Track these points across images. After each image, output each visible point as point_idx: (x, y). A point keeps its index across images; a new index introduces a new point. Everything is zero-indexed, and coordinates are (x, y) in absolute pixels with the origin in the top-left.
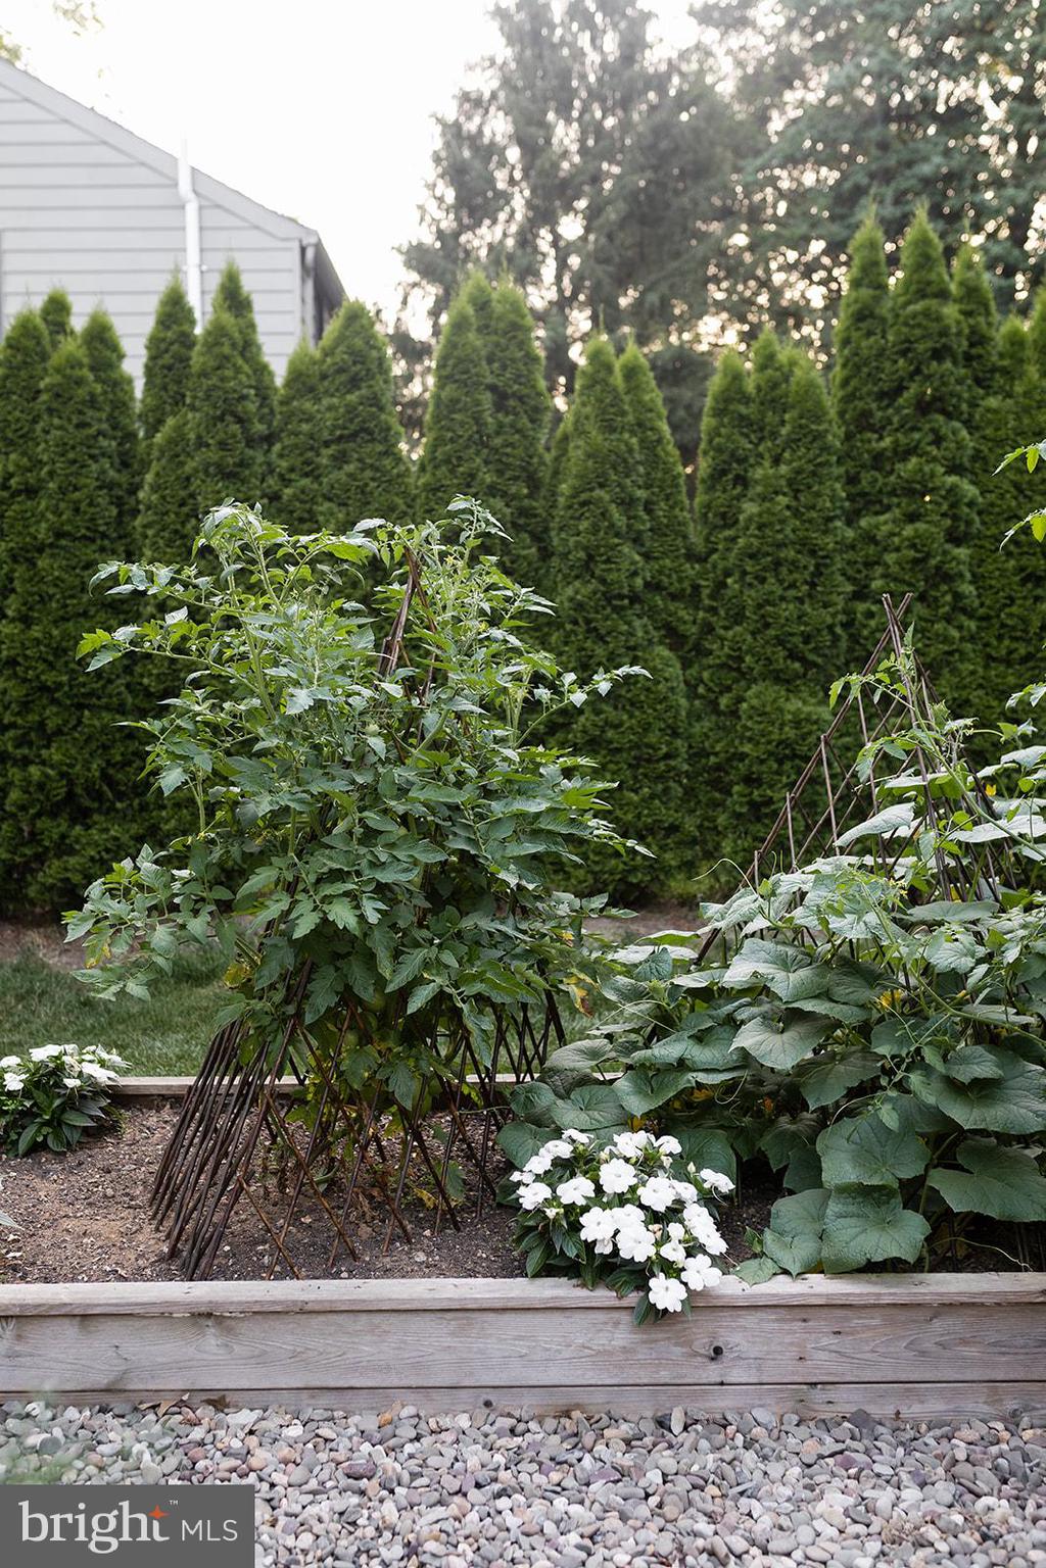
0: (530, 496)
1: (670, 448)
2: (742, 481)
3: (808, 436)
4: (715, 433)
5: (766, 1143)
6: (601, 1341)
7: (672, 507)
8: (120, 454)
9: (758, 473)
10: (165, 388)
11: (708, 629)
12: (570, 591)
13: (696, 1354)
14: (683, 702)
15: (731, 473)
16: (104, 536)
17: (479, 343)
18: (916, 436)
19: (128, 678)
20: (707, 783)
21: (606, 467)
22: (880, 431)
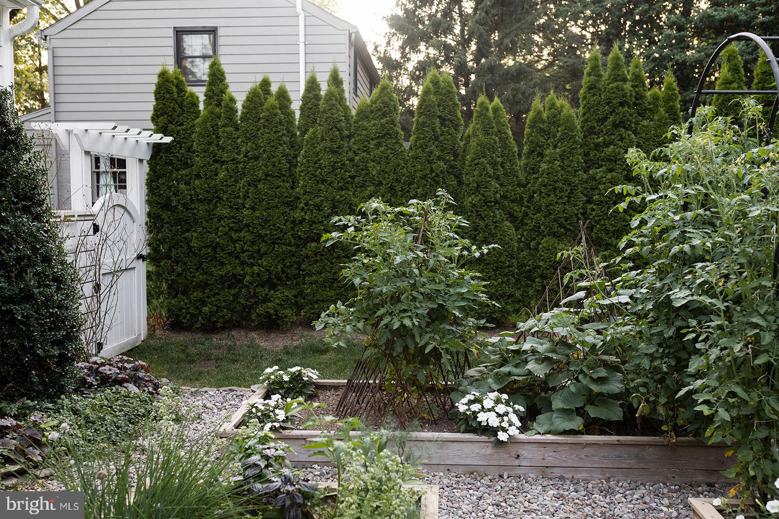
0: (454, 160)
1: (511, 140)
2: (541, 155)
3: (568, 137)
4: (530, 135)
5: (536, 400)
6: (483, 452)
7: (512, 165)
8: (290, 142)
9: (547, 152)
10: (309, 117)
11: (526, 214)
12: (470, 199)
13: (511, 457)
14: (516, 244)
15: (536, 151)
16: (284, 175)
17: (434, 99)
18: (613, 137)
19: (292, 232)
20: (525, 277)
21: (486, 149)
22: (598, 134)
